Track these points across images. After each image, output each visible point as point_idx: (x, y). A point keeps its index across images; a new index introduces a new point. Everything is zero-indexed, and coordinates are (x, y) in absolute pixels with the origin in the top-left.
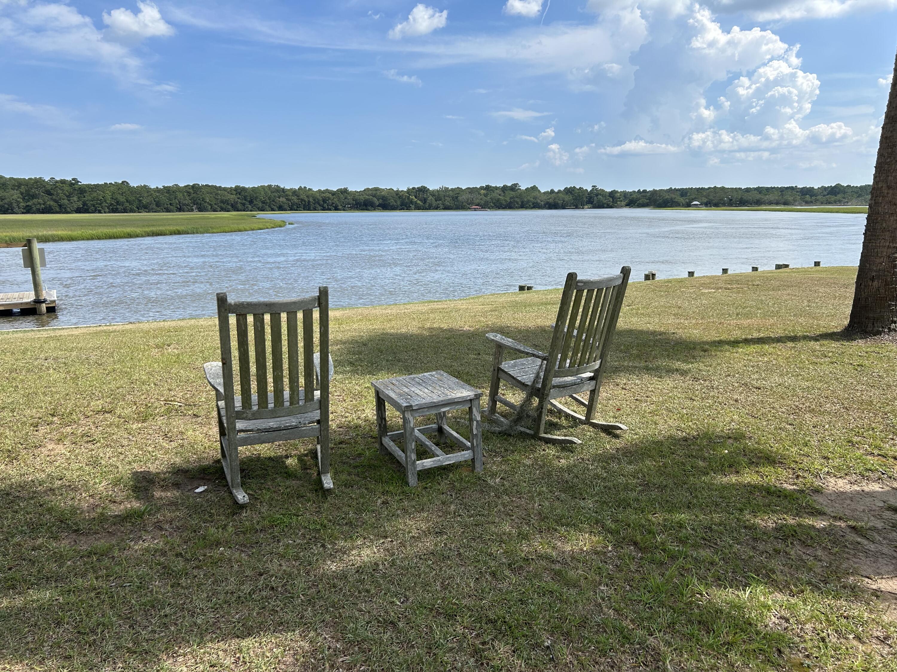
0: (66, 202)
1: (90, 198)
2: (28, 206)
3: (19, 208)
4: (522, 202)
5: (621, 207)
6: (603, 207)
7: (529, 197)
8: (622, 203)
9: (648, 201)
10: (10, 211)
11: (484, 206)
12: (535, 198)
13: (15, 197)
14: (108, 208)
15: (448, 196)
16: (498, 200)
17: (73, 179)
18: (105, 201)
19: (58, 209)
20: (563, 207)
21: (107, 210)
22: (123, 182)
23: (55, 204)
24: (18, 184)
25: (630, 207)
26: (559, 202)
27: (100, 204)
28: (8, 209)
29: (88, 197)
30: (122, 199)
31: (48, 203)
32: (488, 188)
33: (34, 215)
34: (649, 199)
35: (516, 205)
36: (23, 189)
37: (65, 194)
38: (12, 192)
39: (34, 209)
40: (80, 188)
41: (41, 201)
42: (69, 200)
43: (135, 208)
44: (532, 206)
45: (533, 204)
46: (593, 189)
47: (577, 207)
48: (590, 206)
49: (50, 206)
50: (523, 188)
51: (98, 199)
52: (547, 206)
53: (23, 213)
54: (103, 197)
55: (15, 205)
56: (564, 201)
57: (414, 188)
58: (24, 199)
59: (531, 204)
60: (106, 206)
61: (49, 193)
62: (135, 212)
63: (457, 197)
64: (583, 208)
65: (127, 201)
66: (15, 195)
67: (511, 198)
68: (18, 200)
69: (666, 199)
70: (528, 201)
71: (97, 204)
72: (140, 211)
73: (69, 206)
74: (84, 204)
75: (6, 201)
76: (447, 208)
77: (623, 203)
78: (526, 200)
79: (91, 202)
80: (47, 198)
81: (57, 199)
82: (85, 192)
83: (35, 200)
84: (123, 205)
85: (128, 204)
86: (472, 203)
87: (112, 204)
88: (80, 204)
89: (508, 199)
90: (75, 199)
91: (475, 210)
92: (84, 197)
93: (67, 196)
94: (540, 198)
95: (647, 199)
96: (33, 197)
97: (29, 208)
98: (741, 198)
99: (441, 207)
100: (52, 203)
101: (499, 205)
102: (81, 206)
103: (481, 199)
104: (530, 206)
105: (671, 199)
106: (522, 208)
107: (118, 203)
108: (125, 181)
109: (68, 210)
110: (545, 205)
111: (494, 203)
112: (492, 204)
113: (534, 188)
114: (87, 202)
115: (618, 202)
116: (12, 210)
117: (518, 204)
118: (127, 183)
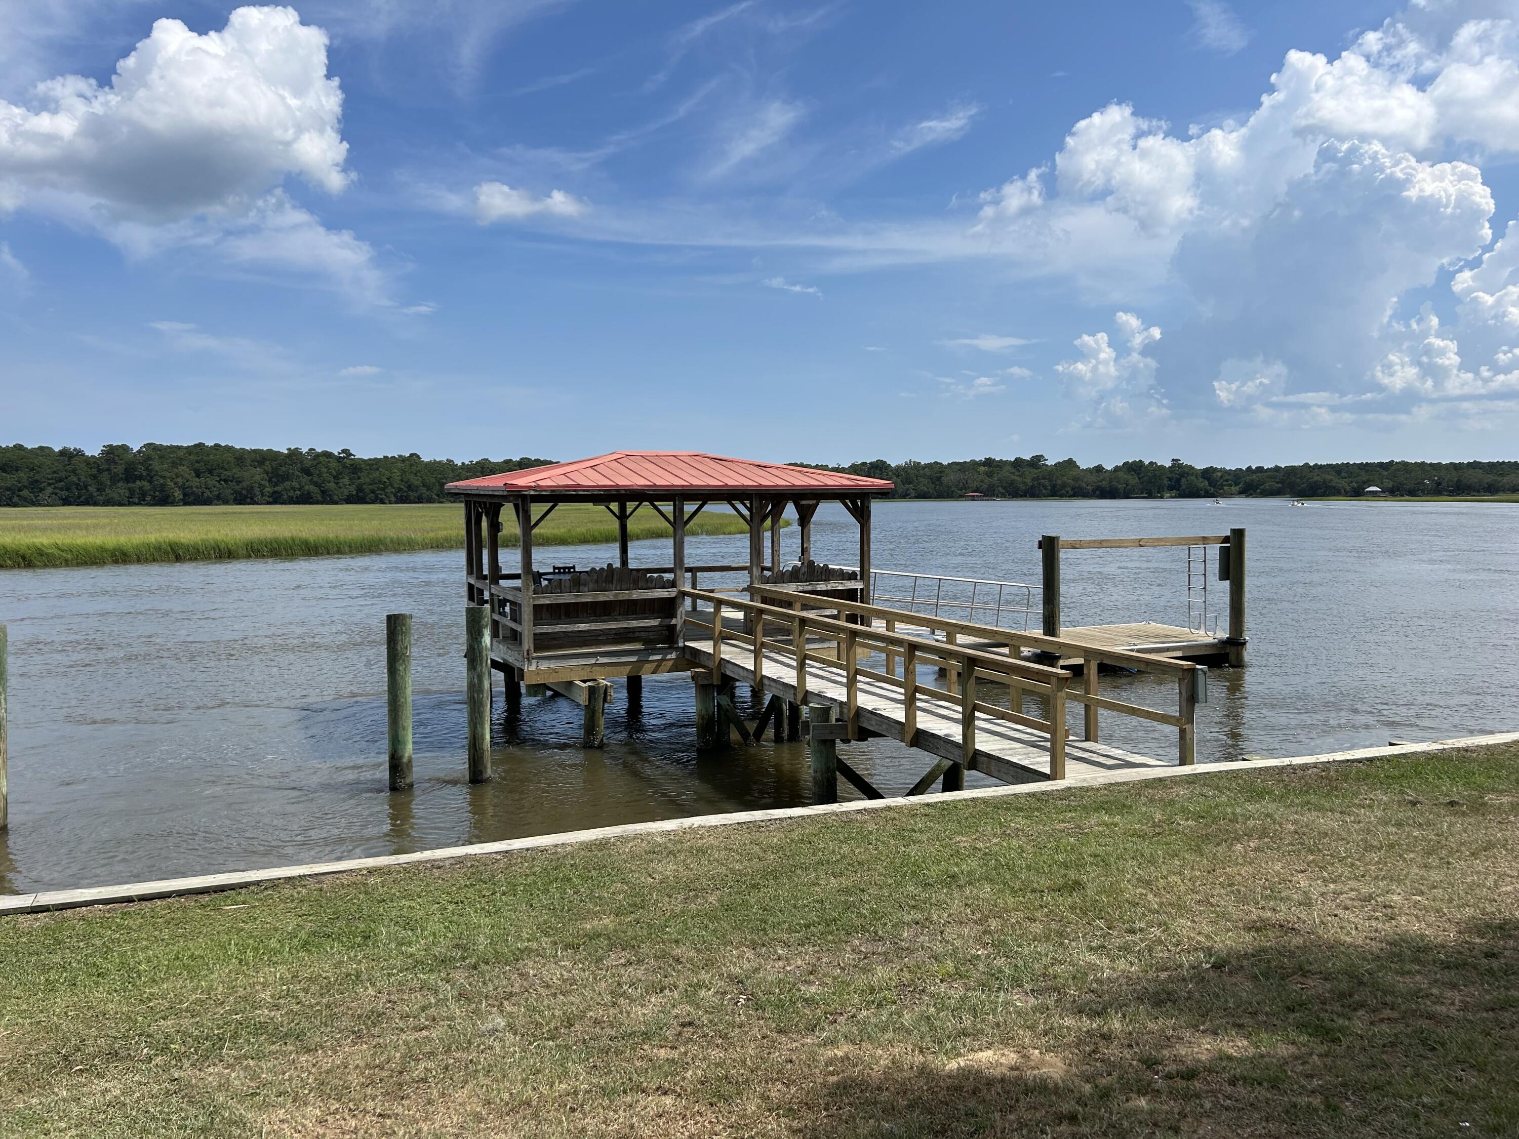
0: (332, 485)
1: (368, 480)
2: (275, 492)
3: (263, 495)
4: (1054, 486)
5: (1230, 495)
6: (1199, 496)
7: (1065, 479)
8: (1233, 488)
9: (1280, 485)
10: (248, 500)
11: (988, 493)
12: (1076, 479)
13: (257, 478)
14: (395, 495)
15: (924, 476)
16: (1012, 483)
17: (344, 451)
18: (391, 485)
19: (320, 498)
20: (1127, 496)
21: (393, 499)
22: (412, 455)
23: (316, 490)
24: (262, 458)
25: (1247, 496)
26: (1120, 486)
27: (383, 489)
28: (246, 497)
29: (364, 479)
30: (416, 481)
31: (307, 487)
32: (989, 462)
33: (284, 506)
34: (1282, 482)
35: (1044, 491)
36: (268, 466)
37: (331, 474)
38: (253, 470)
39: (285, 497)
40: (352, 465)
41: (295, 484)
42: (337, 483)
43: (434, 496)
44: (1071, 493)
45: (1073, 489)
46: (1173, 465)
47: (1150, 496)
48: (1174, 493)
49: (309, 493)
50: (1051, 462)
51: (380, 482)
52: (1097, 493)
53: (269, 503)
54: (388, 479)
55: (257, 491)
56: (1127, 485)
57: (864, 464)
58: (270, 481)
59: (1069, 489)
60: (392, 492)
61: (306, 471)
62: (434, 502)
63: (939, 479)
64: (1162, 497)
65: (424, 486)
66: (257, 475)
67: (1033, 479)
68: (263, 482)
69: (1315, 482)
70: (1064, 485)
71: (379, 489)
72: (442, 500)
73: (336, 492)
74: (360, 489)
75: (245, 484)
76: (923, 496)
77: (1235, 489)
78: (1059, 482)
79: (370, 487)
80: (305, 479)
81: (320, 481)
82: (361, 470)
83: (287, 484)
84: (417, 491)
85: (424, 490)
86: (965, 488)
87: (400, 490)
88: (353, 489)
89: (1028, 481)
90: (346, 481)
91: (973, 499)
92: (359, 478)
93: (334, 477)
94: (1085, 480)
95: (1277, 483)
96: (286, 477)
97: (277, 495)
98: (1459, 480)
99: (913, 495)
100: (312, 488)
101: (1013, 492)
102: (354, 493)
103: (982, 481)
104: (1067, 492)
105: (1324, 482)
106: (1052, 496)
107: (410, 487)
108: (415, 454)
109: (335, 498)
110: (1094, 491)
111: (1004, 488)
112: (1000, 489)
113: (1070, 463)
114: (364, 487)
115: (1226, 488)
116: (252, 499)
117: (1046, 489)
118: (418, 456)
